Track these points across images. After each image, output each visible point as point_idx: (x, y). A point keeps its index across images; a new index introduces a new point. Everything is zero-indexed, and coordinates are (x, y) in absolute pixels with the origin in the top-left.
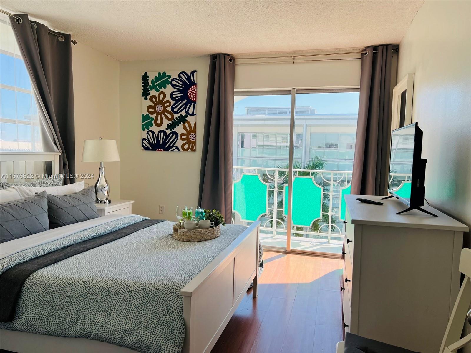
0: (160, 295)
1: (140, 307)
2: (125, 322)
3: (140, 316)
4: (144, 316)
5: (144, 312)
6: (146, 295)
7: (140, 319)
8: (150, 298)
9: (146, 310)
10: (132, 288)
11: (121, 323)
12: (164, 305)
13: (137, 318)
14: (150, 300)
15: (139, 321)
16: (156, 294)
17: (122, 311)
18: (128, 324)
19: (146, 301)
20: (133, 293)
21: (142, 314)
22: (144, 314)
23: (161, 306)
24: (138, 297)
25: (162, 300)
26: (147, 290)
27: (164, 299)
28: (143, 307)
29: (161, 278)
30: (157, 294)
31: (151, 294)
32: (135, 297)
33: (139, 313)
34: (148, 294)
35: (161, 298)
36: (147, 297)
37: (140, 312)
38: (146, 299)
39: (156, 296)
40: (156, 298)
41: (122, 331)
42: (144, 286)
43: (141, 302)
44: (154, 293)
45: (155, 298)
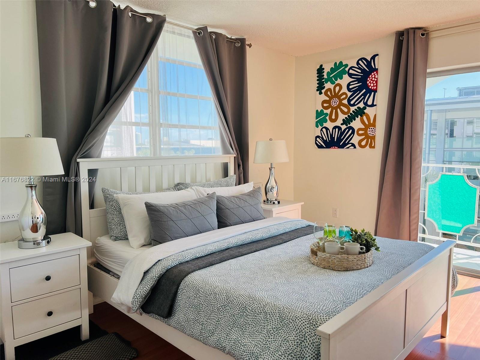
0: (296, 323)
1: (271, 332)
2: (253, 345)
3: (269, 342)
4: (273, 342)
5: (274, 338)
6: (281, 321)
7: (269, 345)
8: (284, 324)
9: (276, 336)
10: (269, 309)
11: (251, 344)
12: (298, 335)
13: (266, 342)
14: (284, 326)
15: (267, 346)
16: (291, 321)
17: (255, 333)
18: (256, 347)
19: (279, 326)
20: (268, 315)
21: (271, 340)
22: (274, 339)
23: (294, 334)
24: (273, 321)
25: (297, 328)
26: (283, 315)
27: (299, 328)
28: (274, 332)
29: (302, 304)
30: (293, 321)
31: (287, 320)
32: (270, 320)
33: (269, 338)
34: (283, 319)
35: (296, 326)
36: (282, 322)
37: (271, 337)
38: (279, 324)
39: (292, 323)
40: (291, 325)
41: (250, 354)
42: (281, 310)
43: (274, 327)
44: (290, 320)
45: (289, 325)
